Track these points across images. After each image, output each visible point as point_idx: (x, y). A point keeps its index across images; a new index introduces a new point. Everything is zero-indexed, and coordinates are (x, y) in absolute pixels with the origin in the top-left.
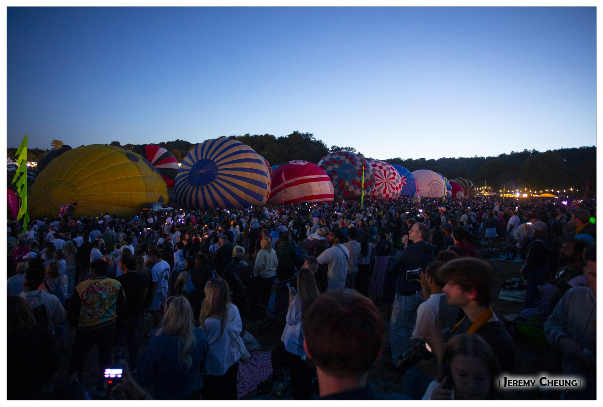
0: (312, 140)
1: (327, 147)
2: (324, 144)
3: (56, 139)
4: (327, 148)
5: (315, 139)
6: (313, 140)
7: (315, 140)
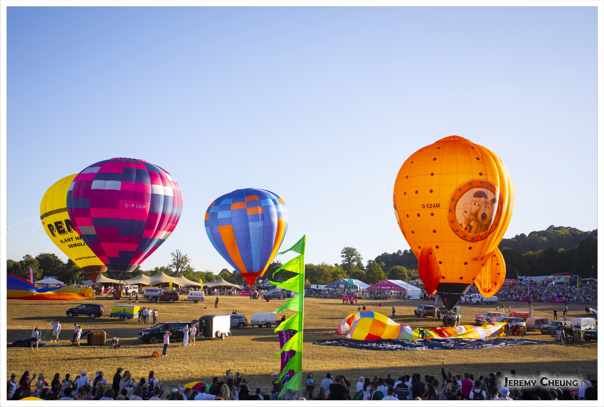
3: (347, 247)
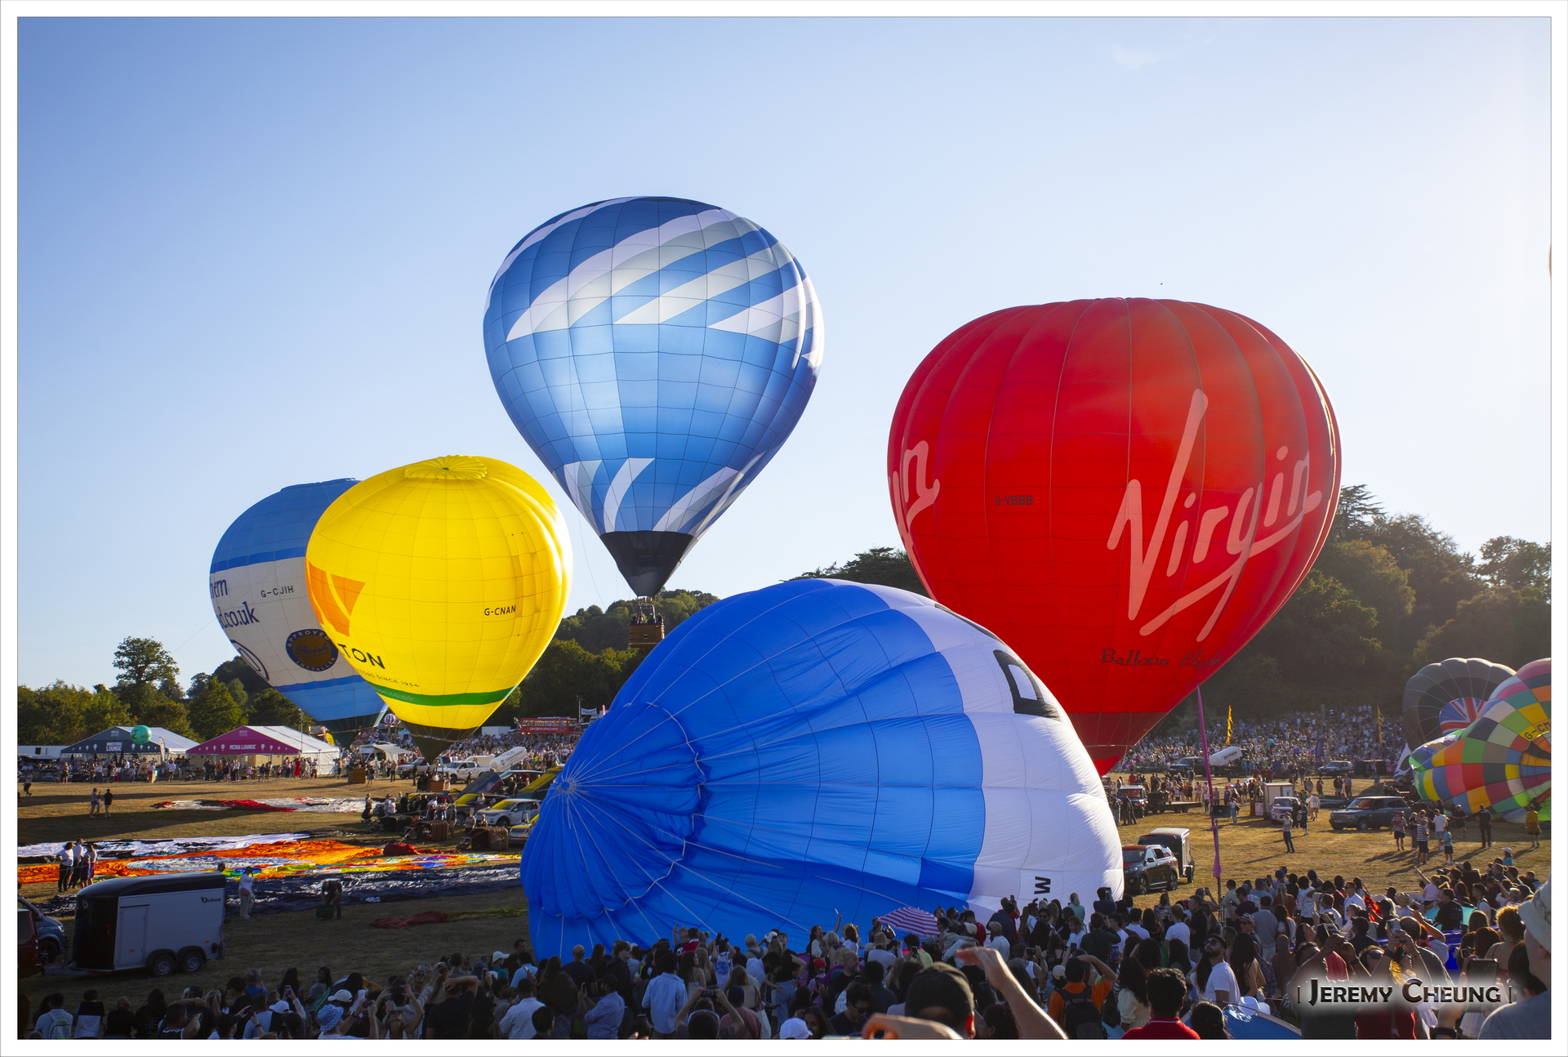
0: (1362, 523)
1: (1460, 551)
2: (1434, 537)
4: (1457, 558)
5: (1375, 511)
6: (1368, 519)
7: (1377, 521)
